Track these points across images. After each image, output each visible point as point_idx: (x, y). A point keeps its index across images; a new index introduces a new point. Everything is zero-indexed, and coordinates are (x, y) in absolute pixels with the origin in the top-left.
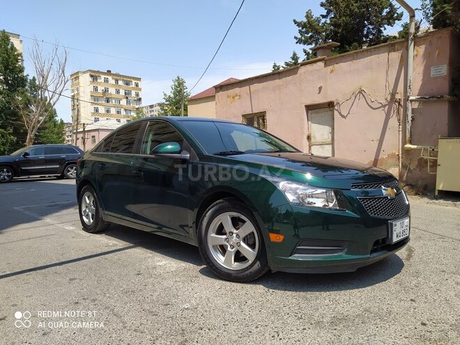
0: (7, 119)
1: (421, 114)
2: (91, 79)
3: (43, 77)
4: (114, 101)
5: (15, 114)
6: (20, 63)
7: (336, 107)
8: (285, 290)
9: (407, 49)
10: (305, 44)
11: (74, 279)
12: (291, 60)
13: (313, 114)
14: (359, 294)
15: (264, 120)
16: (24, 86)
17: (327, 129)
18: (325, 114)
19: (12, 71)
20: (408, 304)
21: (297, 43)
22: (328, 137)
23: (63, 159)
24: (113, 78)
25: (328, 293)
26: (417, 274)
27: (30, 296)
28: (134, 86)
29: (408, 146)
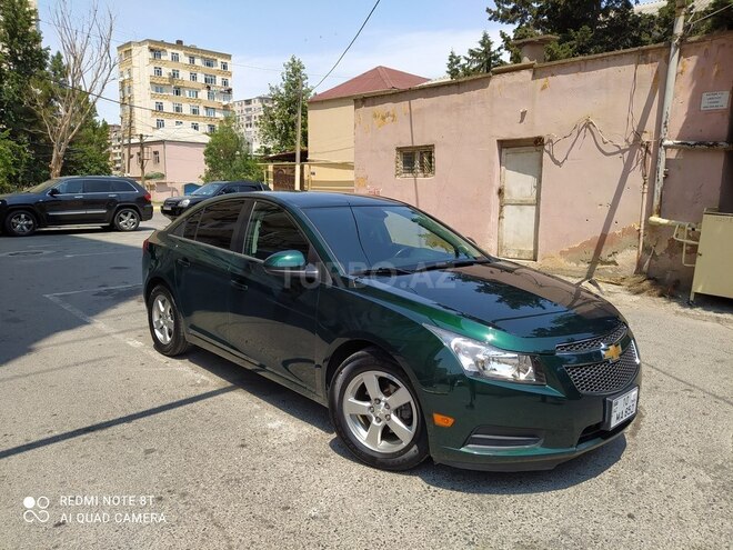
0: (17, 120)
1: (680, 168)
2: (150, 55)
3: (75, 58)
4: (187, 92)
5: (30, 114)
6: (34, 28)
7: (547, 147)
8: (452, 489)
9: (668, 60)
10: (503, 21)
11: (152, 451)
12: (479, 46)
13: (509, 154)
14: (556, 501)
15: (430, 158)
16: (42, 66)
17: (530, 180)
18: (529, 156)
19: (22, 40)
20: (623, 523)
21: (490, 19)
22: (530, 194)
23: (112, 200)
24: (185, 54)
25: (512, 496)
26: (642, 466)
27: (94, 482)
28: (219, 67)
29: (655, 219)
